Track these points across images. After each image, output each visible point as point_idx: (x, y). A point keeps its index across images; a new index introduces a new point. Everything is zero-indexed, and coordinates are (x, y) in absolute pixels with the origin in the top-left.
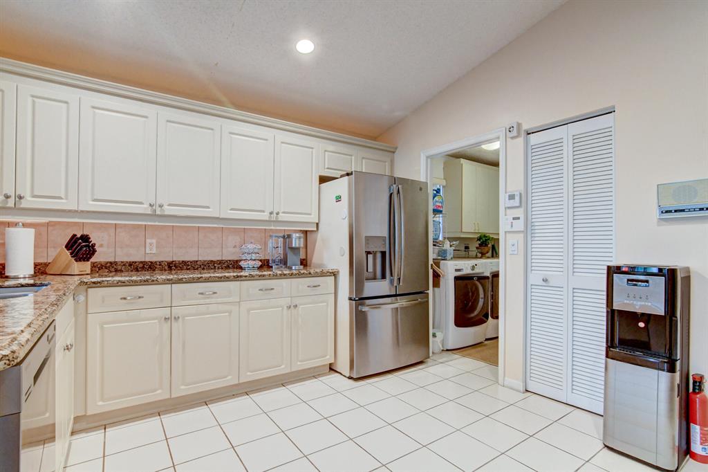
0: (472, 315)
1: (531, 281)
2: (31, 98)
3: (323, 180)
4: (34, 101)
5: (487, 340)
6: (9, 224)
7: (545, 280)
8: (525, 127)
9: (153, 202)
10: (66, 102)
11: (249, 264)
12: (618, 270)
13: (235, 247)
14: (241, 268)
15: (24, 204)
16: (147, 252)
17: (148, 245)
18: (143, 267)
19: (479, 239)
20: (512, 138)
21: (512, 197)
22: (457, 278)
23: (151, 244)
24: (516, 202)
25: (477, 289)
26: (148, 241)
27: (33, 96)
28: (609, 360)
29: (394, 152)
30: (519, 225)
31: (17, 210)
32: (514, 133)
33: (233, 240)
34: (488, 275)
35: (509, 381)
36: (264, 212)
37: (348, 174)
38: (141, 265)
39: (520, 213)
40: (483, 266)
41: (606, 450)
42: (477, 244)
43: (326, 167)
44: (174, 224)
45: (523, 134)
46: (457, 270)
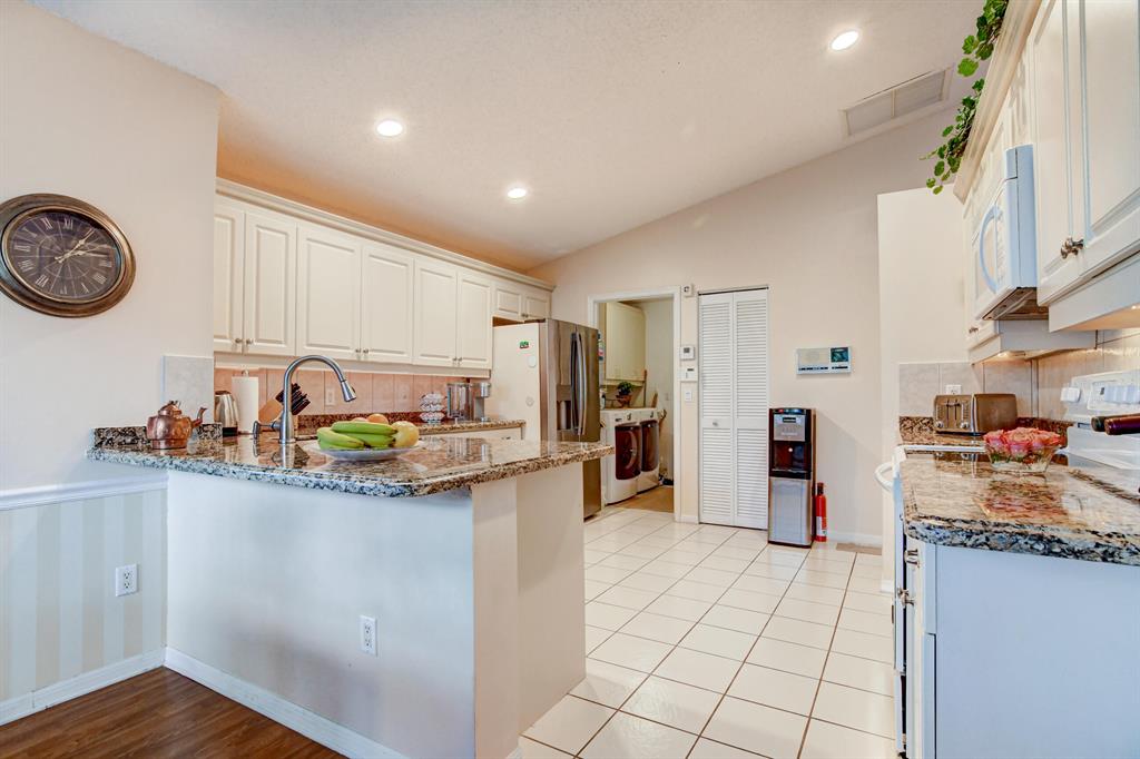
0: (628, 467)
1: (702, 426)
2: (255, 229)
3: (498, 322)
4: (259, 233)
5: (639, 493)
6: (234, 373)
7: (715, 424)
8: (699, 288)
9: (358, 347)
10: (286, 234)
11: (433, 416)
12: (778, 411)
13: (405, 397)
14: (422, 421)
15: (251, 350)
16: (328, 403)
17: (327, 396)
18: (325, 422)
19: (619, 387)
20: (687, 297)
21: (687, 350)
22: (617, 428)
23: (331, 395)
24: (690, 355)
25: (630, 441)
26: (328, 391)
27: (258, 226)
28: (773, 478)
29: (551, 291)
30: (693, 376)
31: (245, 356)
32: (690, 293)
33: (403, 389)
34: (638, 424)
35: (685, 517)
36: (447, 357)
37: (538, 321)
38: (323, 420)
39: (693, 365)
40: (637, 415)
41: (770, 545)
42: (617, 392)
43: (499, 306)
44: (352, 371)
45: (696, 294)
46: (617, 420)
